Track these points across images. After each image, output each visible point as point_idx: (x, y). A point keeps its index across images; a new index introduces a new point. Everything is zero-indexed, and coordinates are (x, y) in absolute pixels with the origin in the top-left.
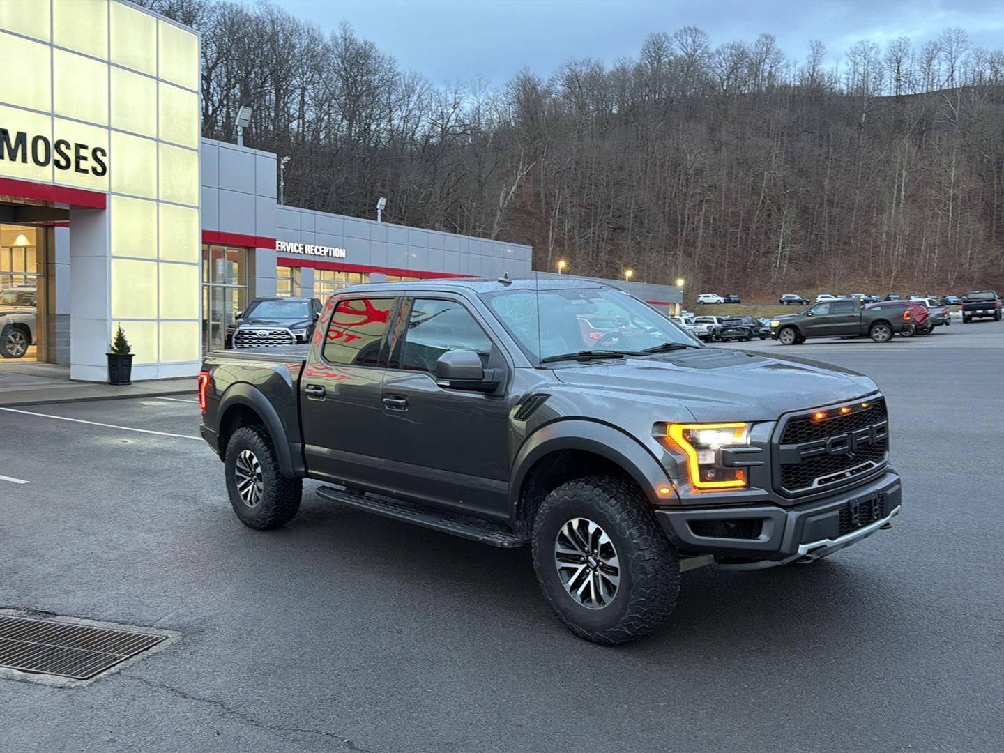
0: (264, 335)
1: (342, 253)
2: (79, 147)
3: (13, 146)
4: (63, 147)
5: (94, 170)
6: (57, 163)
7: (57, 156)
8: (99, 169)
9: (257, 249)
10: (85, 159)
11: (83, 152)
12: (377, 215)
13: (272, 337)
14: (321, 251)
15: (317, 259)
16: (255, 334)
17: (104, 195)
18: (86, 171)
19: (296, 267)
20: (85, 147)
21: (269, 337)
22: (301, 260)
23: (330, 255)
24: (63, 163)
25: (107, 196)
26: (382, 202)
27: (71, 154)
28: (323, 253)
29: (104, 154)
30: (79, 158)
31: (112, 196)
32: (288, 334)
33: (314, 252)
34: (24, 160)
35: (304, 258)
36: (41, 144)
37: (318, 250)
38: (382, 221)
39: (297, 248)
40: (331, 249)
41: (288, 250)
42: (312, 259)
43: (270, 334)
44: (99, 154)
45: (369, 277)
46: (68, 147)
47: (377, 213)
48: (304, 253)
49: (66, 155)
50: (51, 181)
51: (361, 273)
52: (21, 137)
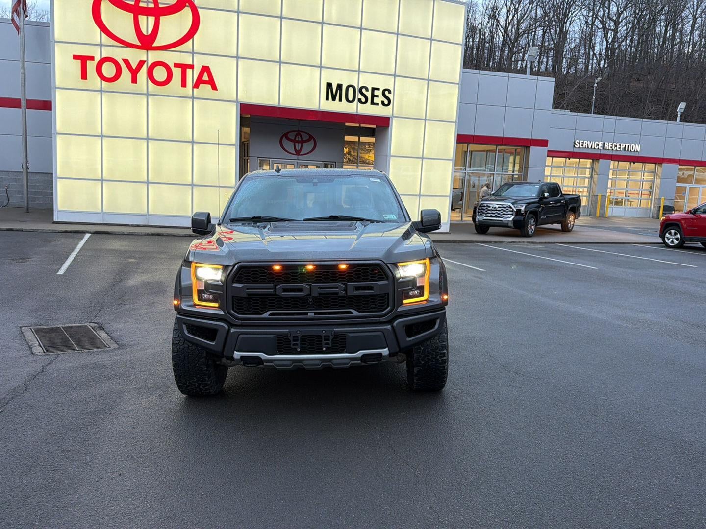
0: (495, 208)
1: (638, 148)
2: (373, 89)
3: (334, 93)
4: (364, 90)
5: (383, 103)
6: (360, 100)
7: (360, 96)
8: (386, 102)
9: (532, 148)
10: (378, 96)
11: (376, 92)
12: (677, 116)
13: (500, 209)
14: (618, 146)
15: (614, 153)
16: (490, 207)
17: (389, 118)
18: (378, 104)
19: (596, 159)
20: (378, 89)
21: (498, 209)
22: (600, 154)
23: (626, 149)
24: (363, 100)
25: (391, 118)
26: (682, 106)
27: (369, 94)
28: (620, 148)
29: (390, 92)
30: (373, 96)
31: (394, 118)
32: (511, 207)
33: (612, 147)
34: (340, 100)
35: (603, 152)
36: (351, 90)
37: (616, 146)
38: (680, 121)
39: (598, 145)
40: (627, 145)
41: (590, 147)
42: (610, 153)
43: (499, 207)
44: (387, 93)
45: (661, 167)
46: (367, 90)
47: (677, 115)
48: (604, 149)
49: (366, 95)
50: (356, 111)
51: (656, 164)
52: (340, 87)
